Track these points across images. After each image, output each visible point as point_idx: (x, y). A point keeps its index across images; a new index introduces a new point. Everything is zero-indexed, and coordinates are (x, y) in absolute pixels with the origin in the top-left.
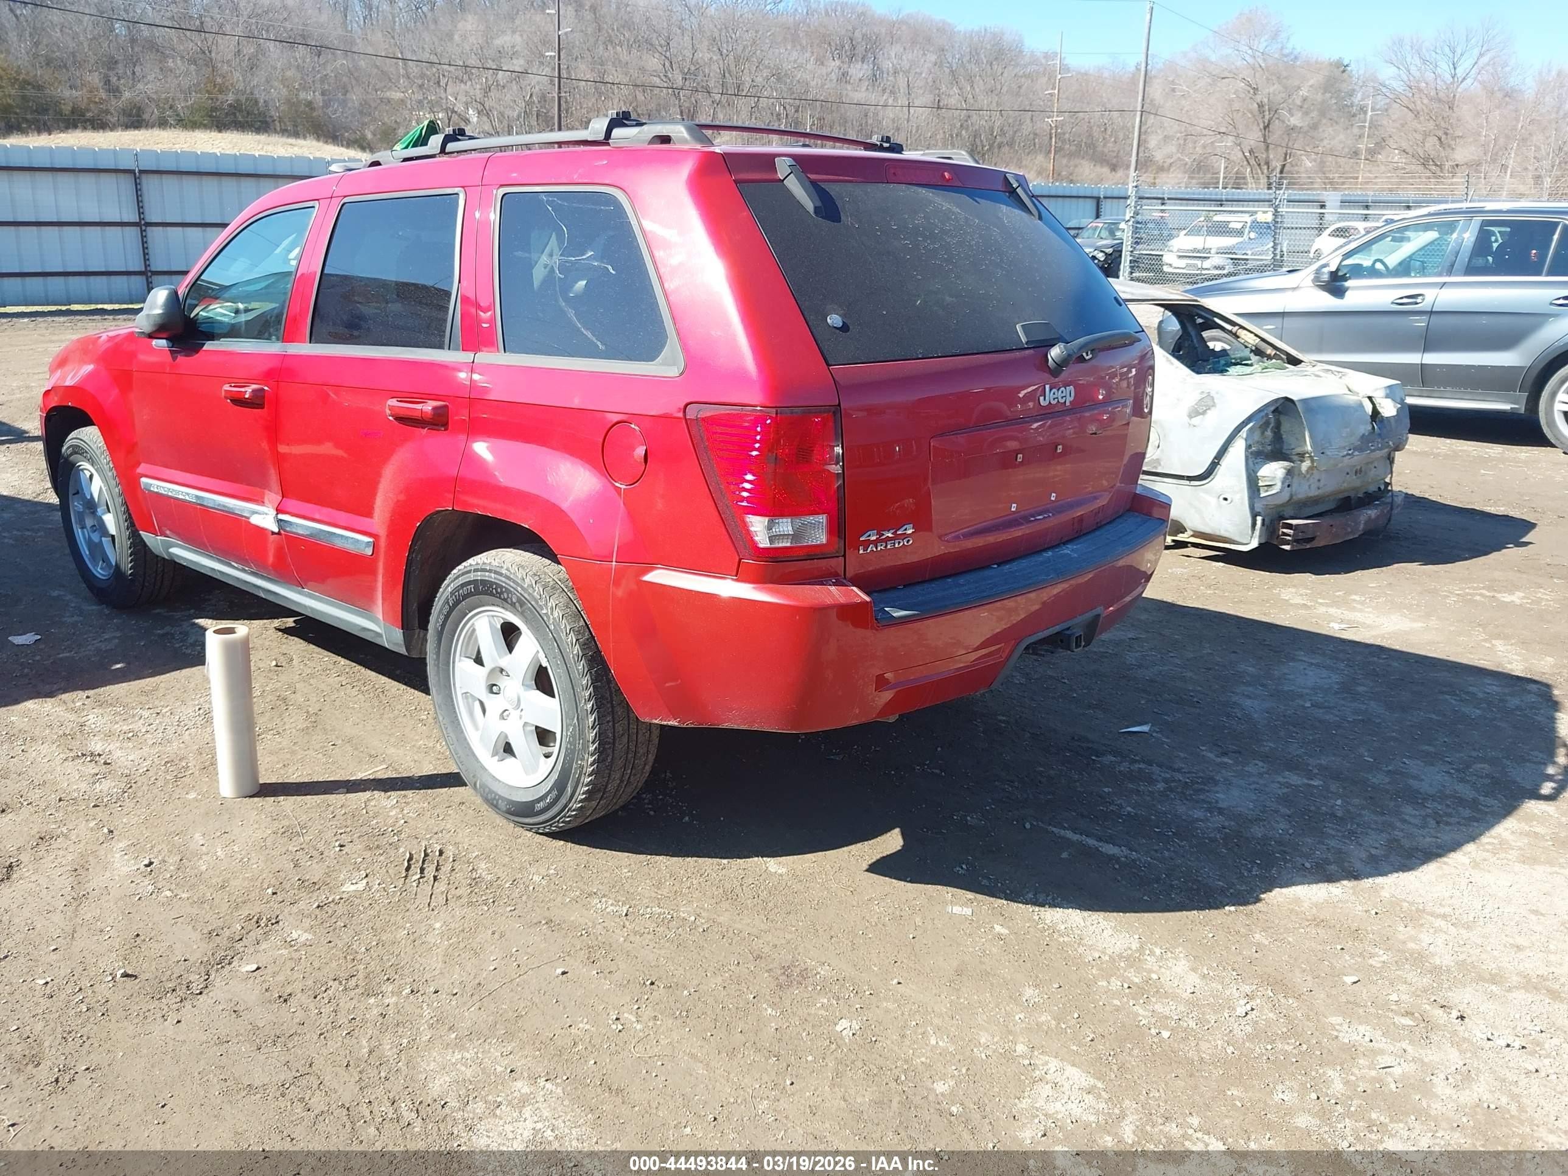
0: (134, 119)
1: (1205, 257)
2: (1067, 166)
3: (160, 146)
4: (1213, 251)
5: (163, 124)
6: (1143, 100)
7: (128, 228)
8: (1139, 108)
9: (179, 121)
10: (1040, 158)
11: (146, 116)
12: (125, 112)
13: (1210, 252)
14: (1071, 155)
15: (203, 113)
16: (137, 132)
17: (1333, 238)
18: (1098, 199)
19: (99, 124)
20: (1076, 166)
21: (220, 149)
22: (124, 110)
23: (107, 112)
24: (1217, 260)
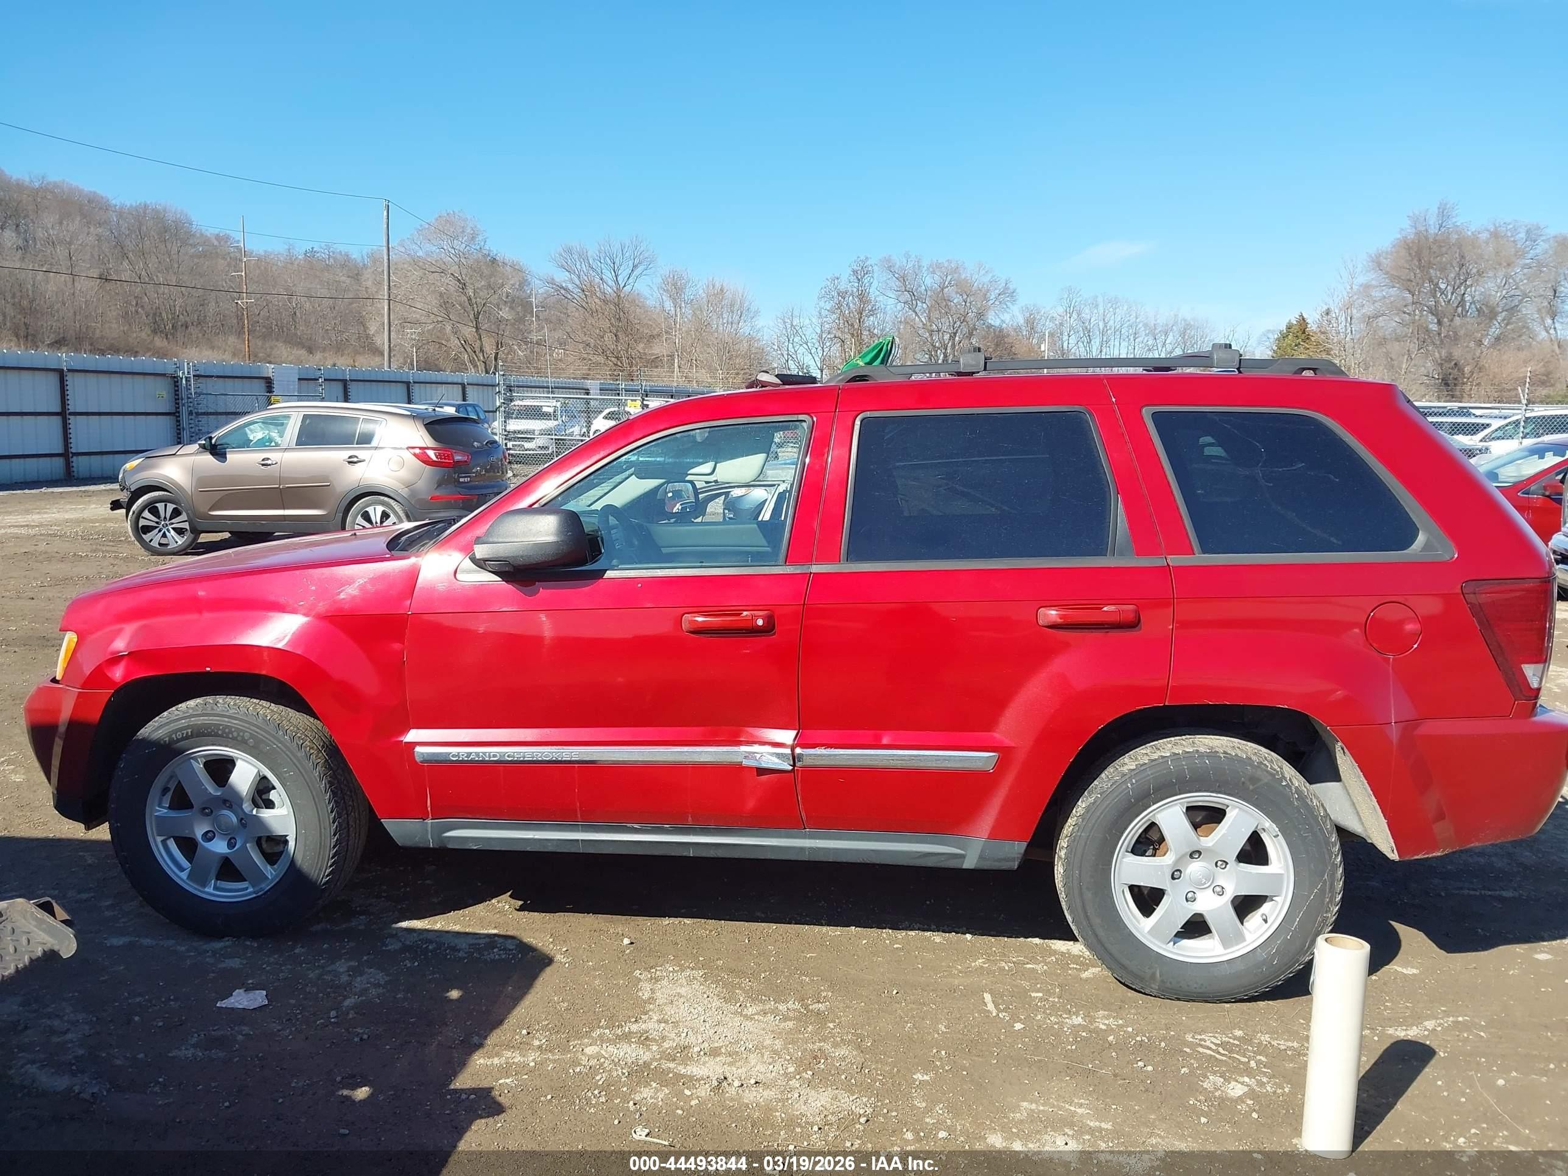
1: (531, 438)
2: (262, 348)
4: (537, 433)
6: (389, 289)
8: (386, 297)
10: (232, 339)
13: (534, 434)
14: (264, 337)
17: (606, 421)
18: (408, 383)
20: (272, 348)
24: (541, 441)
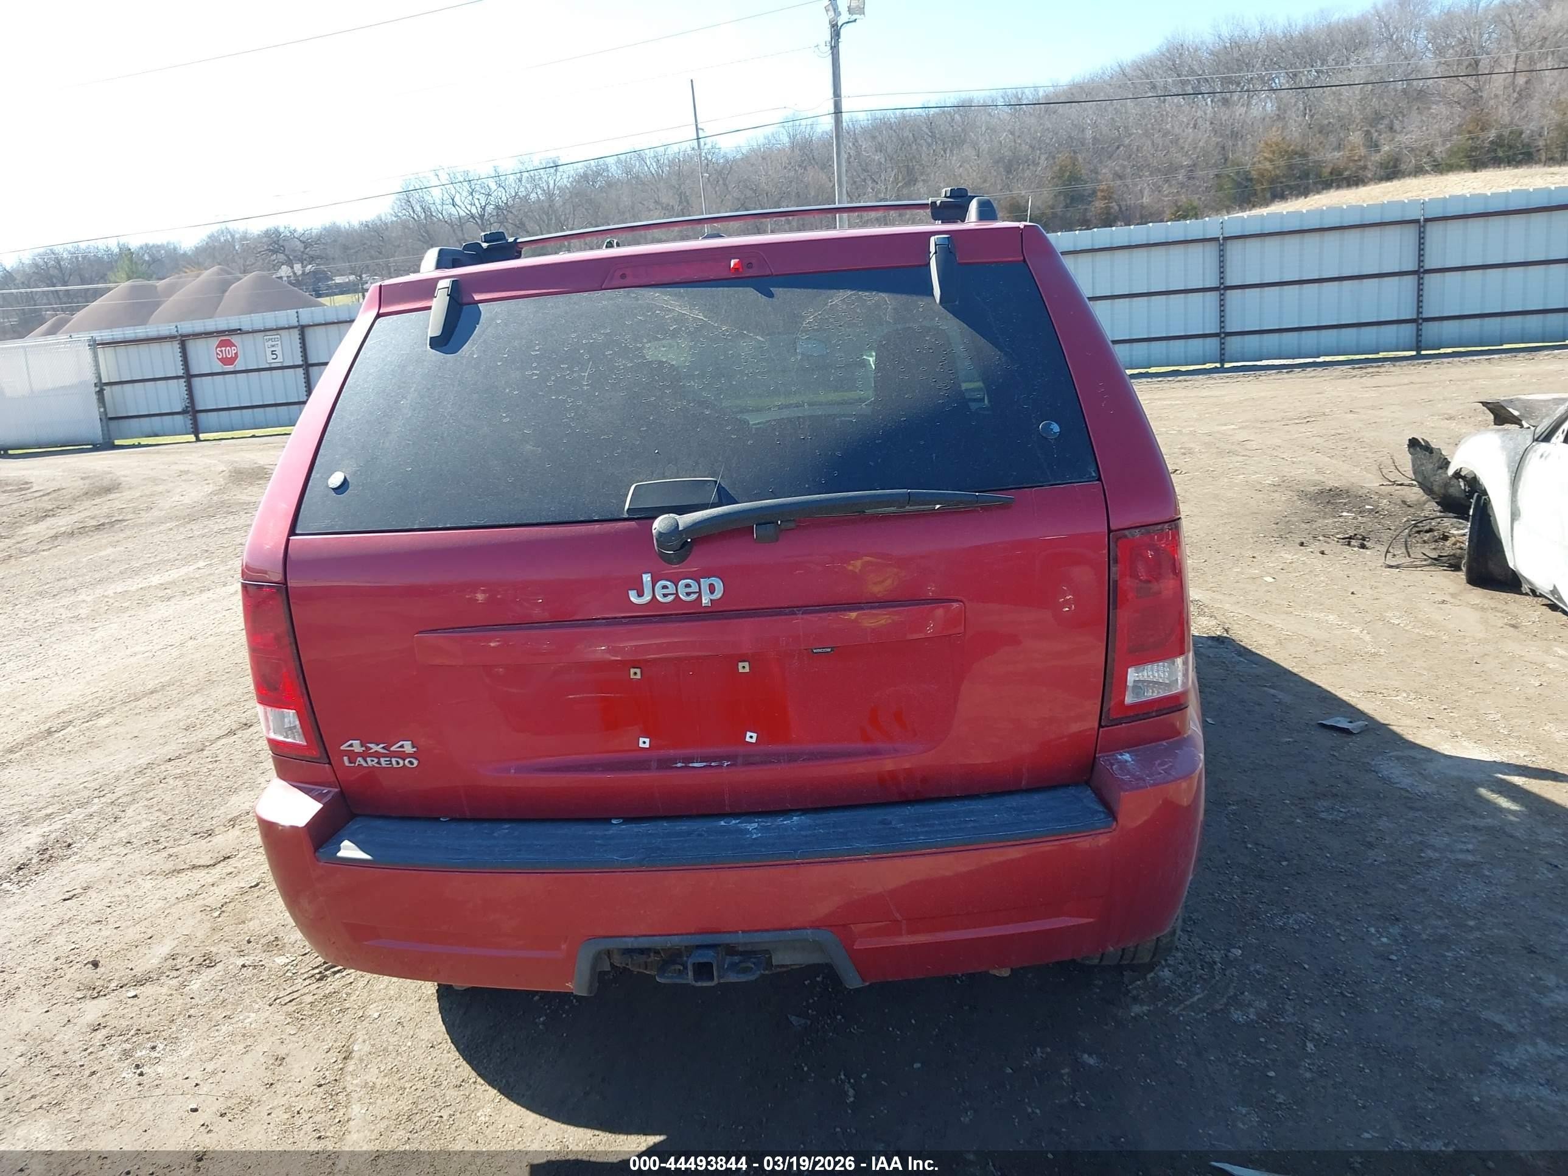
0: (1391, 171)
3: (1409, 194)
5: (1418, 171)
7: (1209, 293)
9: (1436, 166)
11: (1403, 167)
12: (1382, 165)
15: (1461, 155)
16: (1389, 184)
19: (1355, 181)
21: (1470, 190)
22: (1381, 164)
23: (1365, 168)
